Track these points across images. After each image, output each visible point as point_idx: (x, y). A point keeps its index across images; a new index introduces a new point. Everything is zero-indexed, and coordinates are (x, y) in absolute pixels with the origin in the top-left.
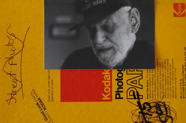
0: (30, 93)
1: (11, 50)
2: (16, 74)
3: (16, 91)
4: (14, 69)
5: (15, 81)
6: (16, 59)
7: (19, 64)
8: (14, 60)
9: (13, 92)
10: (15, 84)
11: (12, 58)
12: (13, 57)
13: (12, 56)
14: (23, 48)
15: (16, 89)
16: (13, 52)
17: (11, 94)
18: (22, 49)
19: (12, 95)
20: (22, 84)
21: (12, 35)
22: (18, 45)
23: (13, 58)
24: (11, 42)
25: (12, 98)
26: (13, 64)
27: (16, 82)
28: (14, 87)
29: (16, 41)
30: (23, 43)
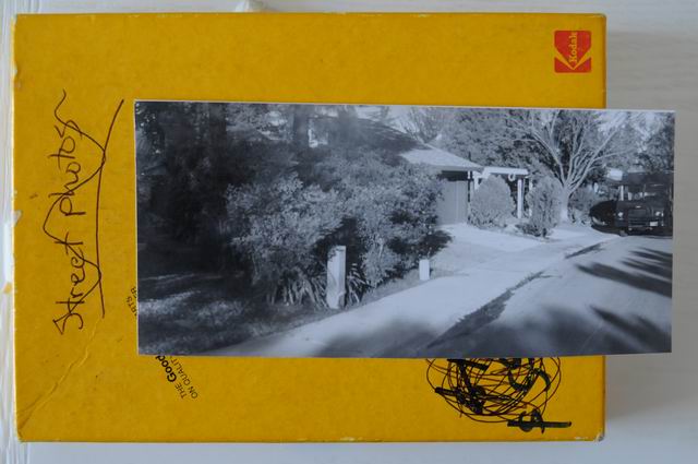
0: (125, 298)
1: (68, 171)
2: (81, 243)
3: (81, 295)
4: (79, 228)
5: (80, 262)
6: (83, 198)
7: (91, 212)
8: (77, 201)
9: (75, 296)
10: (79, 273)
11: (70, 193)
12: (75, 191)
13: (71, 187)
14: (102, 164)
15: (81, 288)
16: (72, 177)
17: (69, 303)
18: (101, 168)
19: (72, 306)
20: (100, 273)
21: (70, 124)
22: (87, 155)
23: (73, 194)
24: (68, 146)
25: (70, 314)
26: (74, 211)
27: (82, 266)
28: (76, 283)
29: (83, 143)
30: (104, 151)
